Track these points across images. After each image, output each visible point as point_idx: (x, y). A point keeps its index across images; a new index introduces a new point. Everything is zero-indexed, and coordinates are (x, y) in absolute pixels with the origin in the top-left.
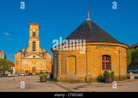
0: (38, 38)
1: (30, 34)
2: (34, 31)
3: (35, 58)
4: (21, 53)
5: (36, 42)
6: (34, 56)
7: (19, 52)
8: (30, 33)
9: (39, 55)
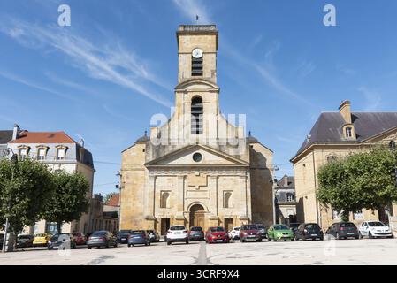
0: (215, 80)
1: (181, 69)
2: (197, 54)
3: (200, 163)
4: (143, 146)
5: (205, 96)
6: (197, 157)
7: (140, 142)
8: (181, 64)
9: (219, 152)
